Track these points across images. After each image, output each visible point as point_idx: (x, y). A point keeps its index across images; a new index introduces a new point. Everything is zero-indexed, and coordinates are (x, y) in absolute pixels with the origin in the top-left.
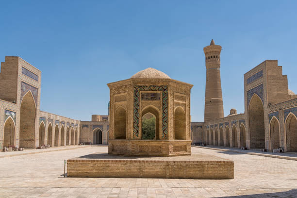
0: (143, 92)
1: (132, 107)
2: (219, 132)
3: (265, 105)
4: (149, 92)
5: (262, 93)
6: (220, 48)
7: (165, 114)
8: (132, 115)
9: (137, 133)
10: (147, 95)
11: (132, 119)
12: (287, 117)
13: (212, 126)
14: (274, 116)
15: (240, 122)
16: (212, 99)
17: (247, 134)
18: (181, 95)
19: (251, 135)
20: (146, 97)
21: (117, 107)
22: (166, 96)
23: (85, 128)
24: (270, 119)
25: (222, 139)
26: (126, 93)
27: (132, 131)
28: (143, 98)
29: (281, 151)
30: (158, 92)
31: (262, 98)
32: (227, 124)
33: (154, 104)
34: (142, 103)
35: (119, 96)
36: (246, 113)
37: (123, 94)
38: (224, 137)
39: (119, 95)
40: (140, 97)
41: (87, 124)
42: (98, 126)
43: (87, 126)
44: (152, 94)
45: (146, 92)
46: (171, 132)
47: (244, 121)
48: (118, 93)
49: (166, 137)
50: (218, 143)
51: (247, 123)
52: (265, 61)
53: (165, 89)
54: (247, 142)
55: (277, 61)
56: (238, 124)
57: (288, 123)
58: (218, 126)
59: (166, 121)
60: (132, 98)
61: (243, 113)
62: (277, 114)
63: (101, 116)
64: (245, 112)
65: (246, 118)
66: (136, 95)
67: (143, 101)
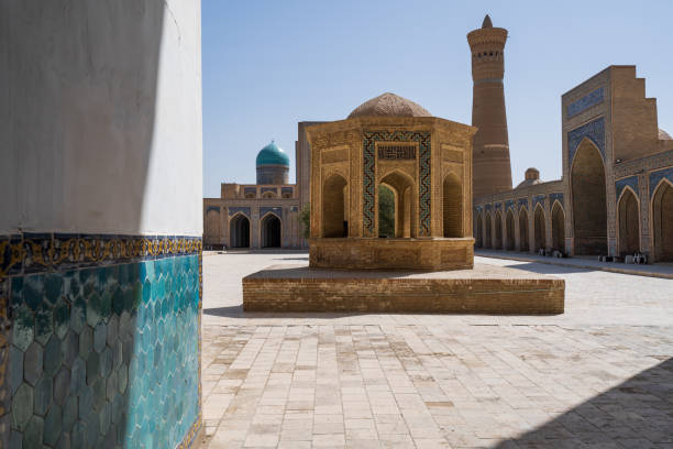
0: (382, 143)
1: (361, 174)
2: (504, 221)
3: (608, 164)
4: (393, 143)
5: (601, 137)
6: (503, 33)
7: (426, 188)
8: (361, 190)
9: (370, 226)
10: (390, 149)
11: (361, 199)
12: (657, 188)
13: (488, 207)
14: (627, 187)
15: (552, 198)
16: (486, 146)
17: (568, 226)
18: (455, 149)
19: (576, 226)
20: (387, 154)
21: (326, 173)
22: (426, 150)
23: (214, 213)
24: (618, 193)
25: (511, 235)
26: (346, 147)
27: (361, 221)
28: (381, 156)
29: (642, 261)
30: (412, 144)
31: (601, 146)
32: (523, 202)
33: (404, 169)
34: (380, 165)
35: (330, 152)
36: (566, 180)
37: (338, 148)
38: (517, 230)
39: (331, 149)
40: (376, 153)
41: (214, 204)
42: (240, 208)
43: (217, 209)
44: (399, 149)
45: (388, 144)
46: (436, 222)
47: (561, 197)
48: (329, 146)
49: (428, 232)
50: (501, 243)
51: (567, 201)
52: (609, 67)
53: (425, 137)
54: (566, 242)
55: (634, 67)
56: (547, 202)
57: (658, 201)
58: (503, 206)
59: (428, 202)
60: (361, 156)
61: (560, 178)
62: (634, 181)
63: (241, 186)
64: (563, 177)
65: (566, 190)
66: (368, 150)
67: (382, 162)
